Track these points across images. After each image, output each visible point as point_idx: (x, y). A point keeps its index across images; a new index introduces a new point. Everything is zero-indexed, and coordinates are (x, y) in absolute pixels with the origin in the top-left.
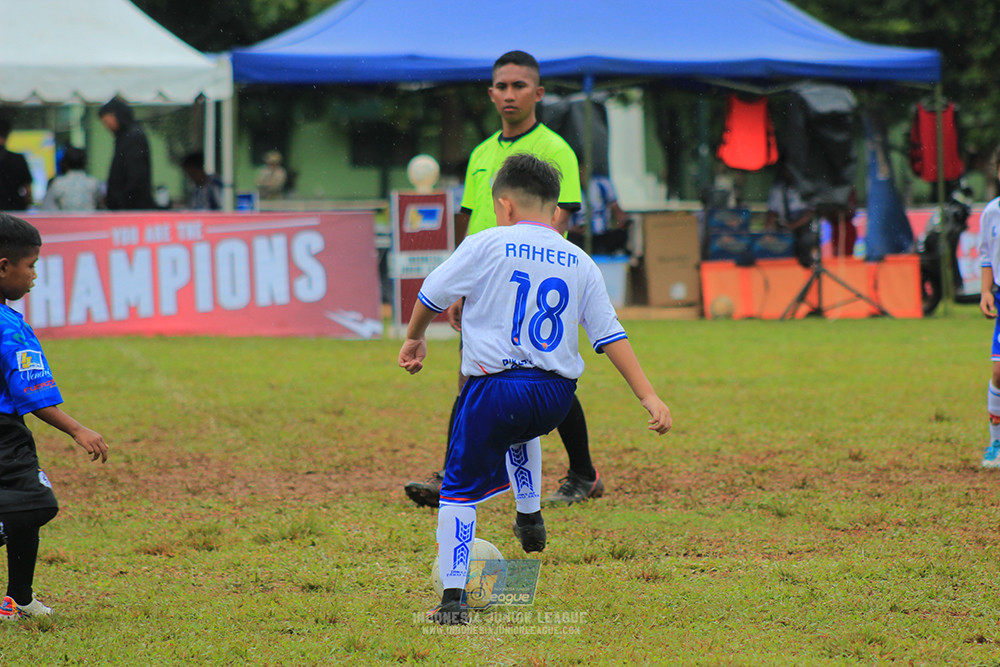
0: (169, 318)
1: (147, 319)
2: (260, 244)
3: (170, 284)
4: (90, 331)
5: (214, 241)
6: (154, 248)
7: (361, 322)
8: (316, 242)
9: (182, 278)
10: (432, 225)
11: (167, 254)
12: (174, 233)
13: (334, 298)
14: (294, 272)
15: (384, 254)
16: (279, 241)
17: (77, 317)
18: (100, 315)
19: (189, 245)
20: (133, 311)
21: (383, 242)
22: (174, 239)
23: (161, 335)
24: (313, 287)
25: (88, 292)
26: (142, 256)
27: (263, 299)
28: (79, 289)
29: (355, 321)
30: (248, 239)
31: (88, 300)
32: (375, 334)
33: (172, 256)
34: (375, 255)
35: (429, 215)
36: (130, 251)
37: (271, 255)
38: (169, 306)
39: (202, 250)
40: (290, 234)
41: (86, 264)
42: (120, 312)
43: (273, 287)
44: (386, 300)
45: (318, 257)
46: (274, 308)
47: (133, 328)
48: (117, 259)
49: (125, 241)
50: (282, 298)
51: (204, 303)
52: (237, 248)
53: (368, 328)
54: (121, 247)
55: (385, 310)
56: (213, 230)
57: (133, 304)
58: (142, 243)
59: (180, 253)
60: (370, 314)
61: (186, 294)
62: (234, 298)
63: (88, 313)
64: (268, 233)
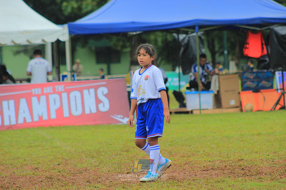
0: (54, 120)
1: (45, 121)
2: (85, 92)
3: (54, 108)
4: (25, 126)
5: (69, 92)
6: (47, 95)
7: (123, 118)
8: (105, 90)
9: (58, 105)
11: (52, 97)
12: (54, 89)
13: (113, 110)
14: (98, 101)
15: (129, 93)
16: (92, 91)
17: (21, 121)
19: (60, 94)
20: (41, 118)
21: (129, 89)
22: (54, 92)
23: (51, 126)
24: (105, 107)
25: (24, 112)
26: (43, 98)
27: (87, 112)
28: (21, 111)
29: (121, 118)
30: (81, 91)
31: (24, 115)
33: (54, 98)
34: (127, 94)
36: (38, 97)
37: (89, 96)
38: (53, 116)
39: (65, 95)
40: (96, 88)
41: (23, 102)
42: (36, 119)
43: (91, 107)
45: (106, 96)
46: (91, 114)
47: (41, 124)
48: (34, 100)
49: (36, 93)
50: (94, 111)
51: (66, 114)
52: (77, 94)
53: (126, 120)
54: (35, 95)
56: (67, 88)
57: (40, 115)
58: (43, 94)
59: (57, 96)
60: (126, 116)
61: (60, 111)
62: (77, 112)
63: (25, 119)
64: (88, 88)
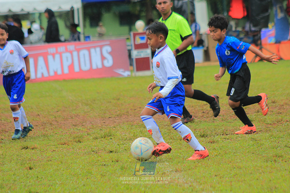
0: (67, 74)
1: (60, 75)
2: (92, 50)
3: (66, 64)
4: (43, 80)
5: (78, 50)
6: (61, 54)
7: (124, 72)
8: (109, 49)
9: (70, 62)
10: (144, 41)
11: (64, 55)
12: (66, 49)
13: (116, 65)
14: (103, 58)
15: (130, 51)
16: (98, 49)
17: (39, 76)
18: (46, 75)
19: (71, 52)
20: (56, 73)
21: (129, 48)
22: (67, 50)
23: (65, 80)
24: (109, 62)
25: (42, 68)
26: (57, 56)
27: (94, 67)
28: (39, 67)
29: (122, 72)
30: (89, 49)
31: (42, 71)
32: (128, 75)
33: (66, 56)
34: (127, 52)
35: (142, 38)
36: (53, 55)
37: (96, 54)
38: (66, 71)
39: (75, 54)
40: (101, 47)
41: (41, 60)
42: (52, 74)
43: (97, 63)
44: (131, 65)
45: (110, 53)
46: (98, 69)
47: (56, 78)
48: (50, 58)
49: (52, 52)
50: (100, 66)
51: (77, 69)
52: (86, 52)
53: (126, 74)
54: (51, 54)
55: (131, 68)
56: (78, 47)
57: (55, 71)
58: (57, 52)
59: (68, 55)
60: (126, 69)
61: (71, 67)
62: (86, 67)
63: (42, 74)
64: (95, 47)
